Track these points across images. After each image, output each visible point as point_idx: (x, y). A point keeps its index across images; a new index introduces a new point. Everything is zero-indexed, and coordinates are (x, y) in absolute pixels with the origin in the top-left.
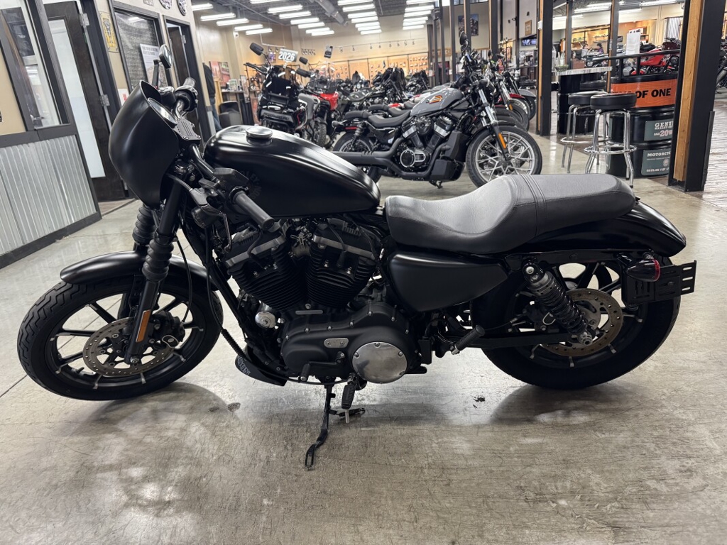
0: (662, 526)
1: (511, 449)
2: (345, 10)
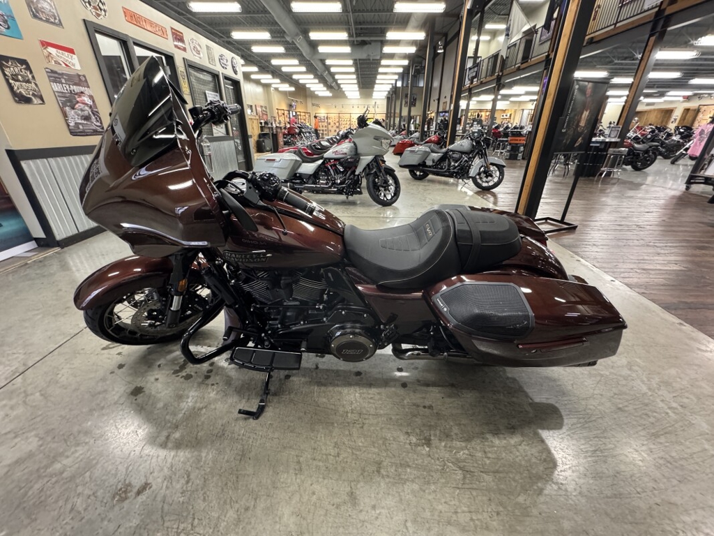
0: (494, 472)
1: (405, 402)
2: (339, 82)
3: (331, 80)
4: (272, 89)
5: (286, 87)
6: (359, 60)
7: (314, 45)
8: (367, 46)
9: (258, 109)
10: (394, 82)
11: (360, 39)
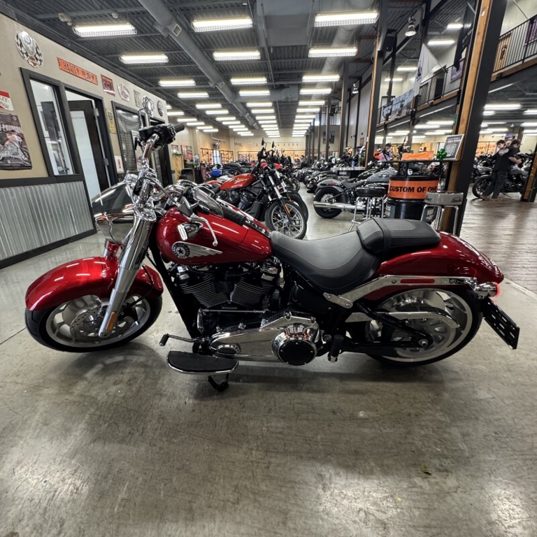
2: (260, 122)
3: (253, 121)
4: (197, 131)
5: (210, 129)
6: (279, 102)
7: (235, 90)
8: (285, 89)
9: (183, 149)
10: (312, 121)
11: (278, 83)
